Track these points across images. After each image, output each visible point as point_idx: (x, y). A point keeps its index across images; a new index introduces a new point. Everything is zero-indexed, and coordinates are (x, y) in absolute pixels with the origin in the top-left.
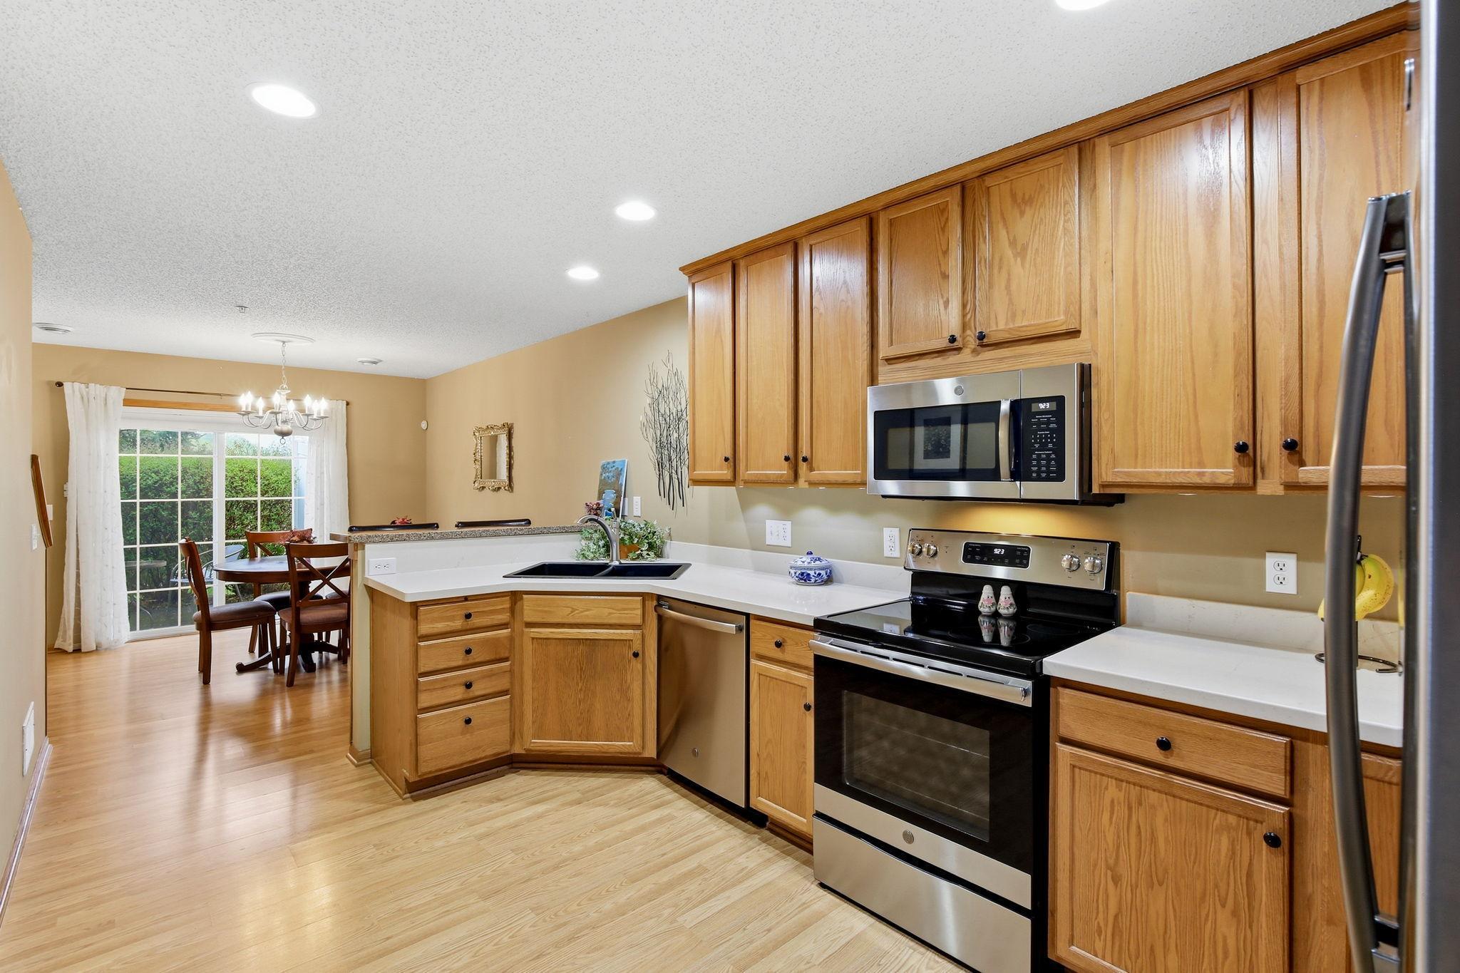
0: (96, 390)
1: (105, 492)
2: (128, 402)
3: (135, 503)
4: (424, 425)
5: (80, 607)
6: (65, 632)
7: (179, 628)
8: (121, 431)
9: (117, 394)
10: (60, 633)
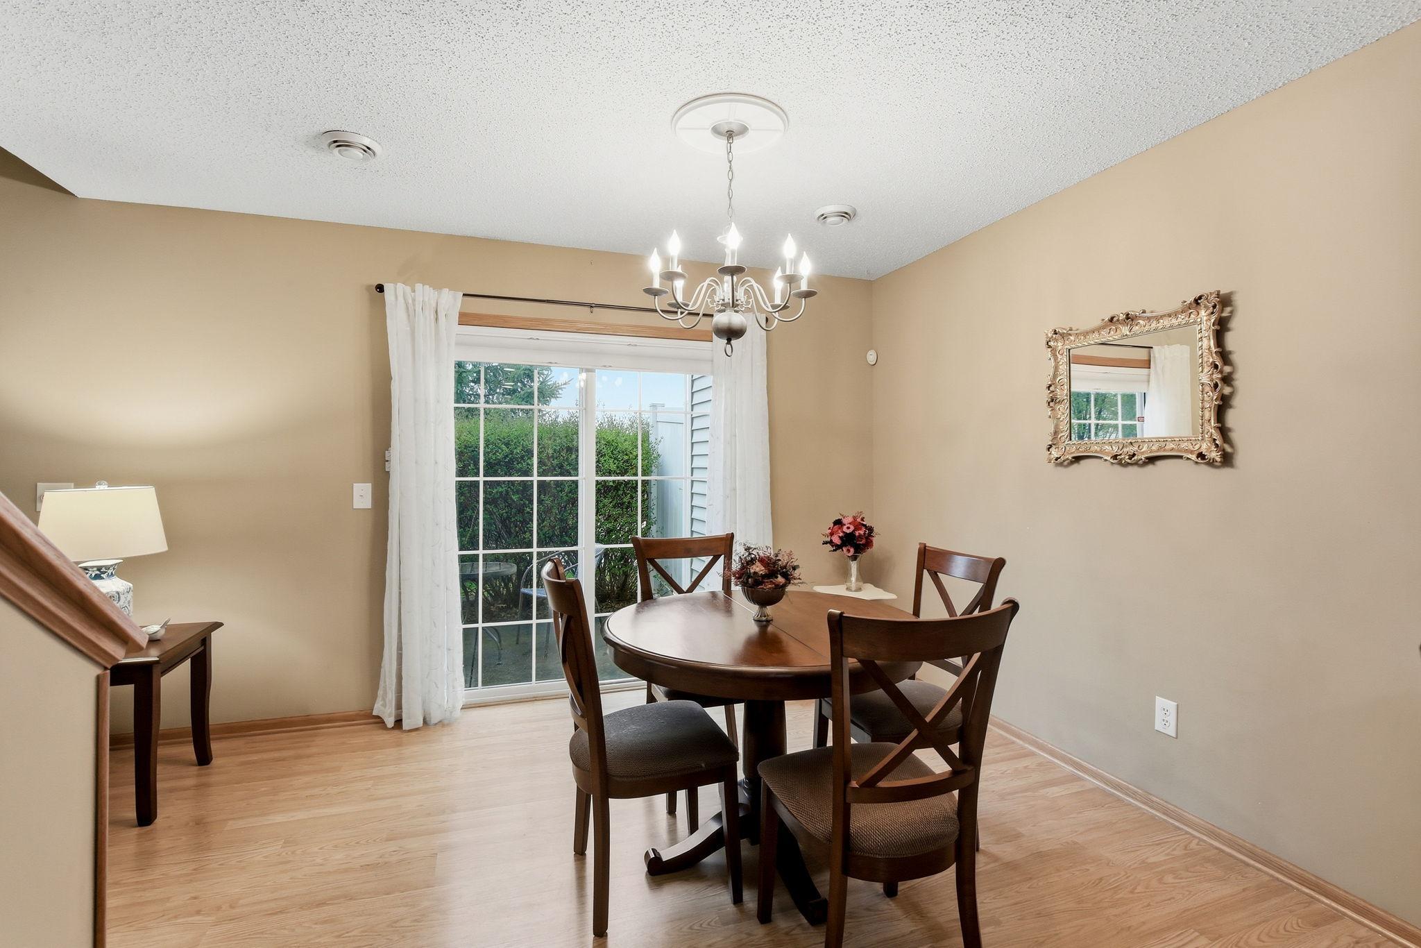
0: (425, 293)
1: (436, 463)
2: (466, 319)
3: (478, 482)
4: (871, 357)
5: (402, 650)
6: (385, 693)
7: (534, 686)
8: (459, 365)
9: (451, 301)
10: (380, 692)
